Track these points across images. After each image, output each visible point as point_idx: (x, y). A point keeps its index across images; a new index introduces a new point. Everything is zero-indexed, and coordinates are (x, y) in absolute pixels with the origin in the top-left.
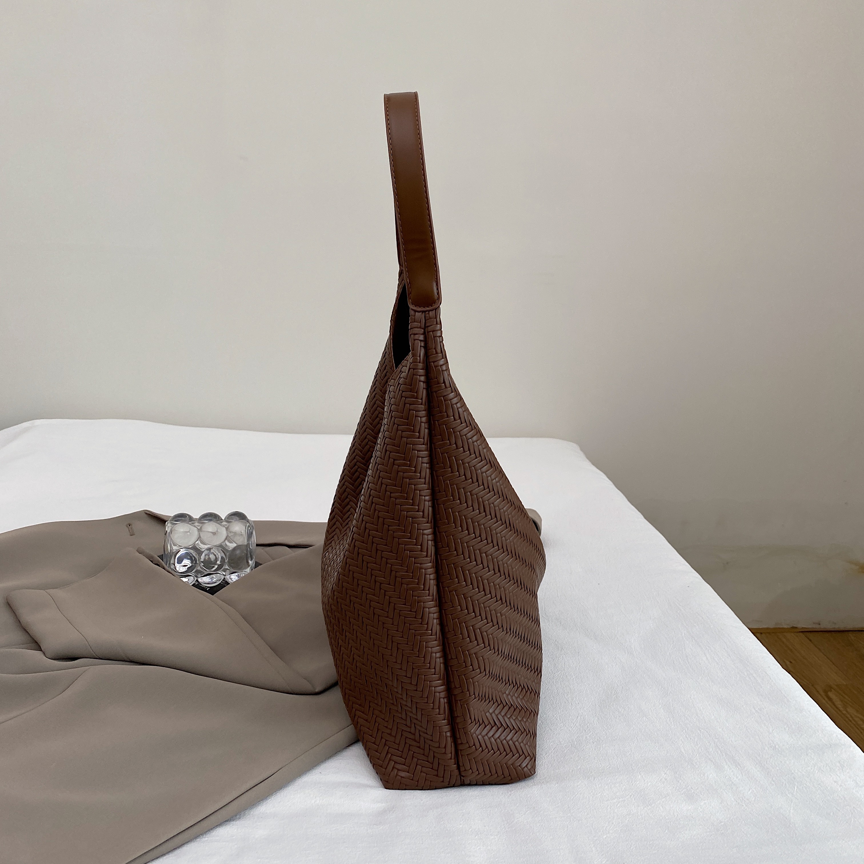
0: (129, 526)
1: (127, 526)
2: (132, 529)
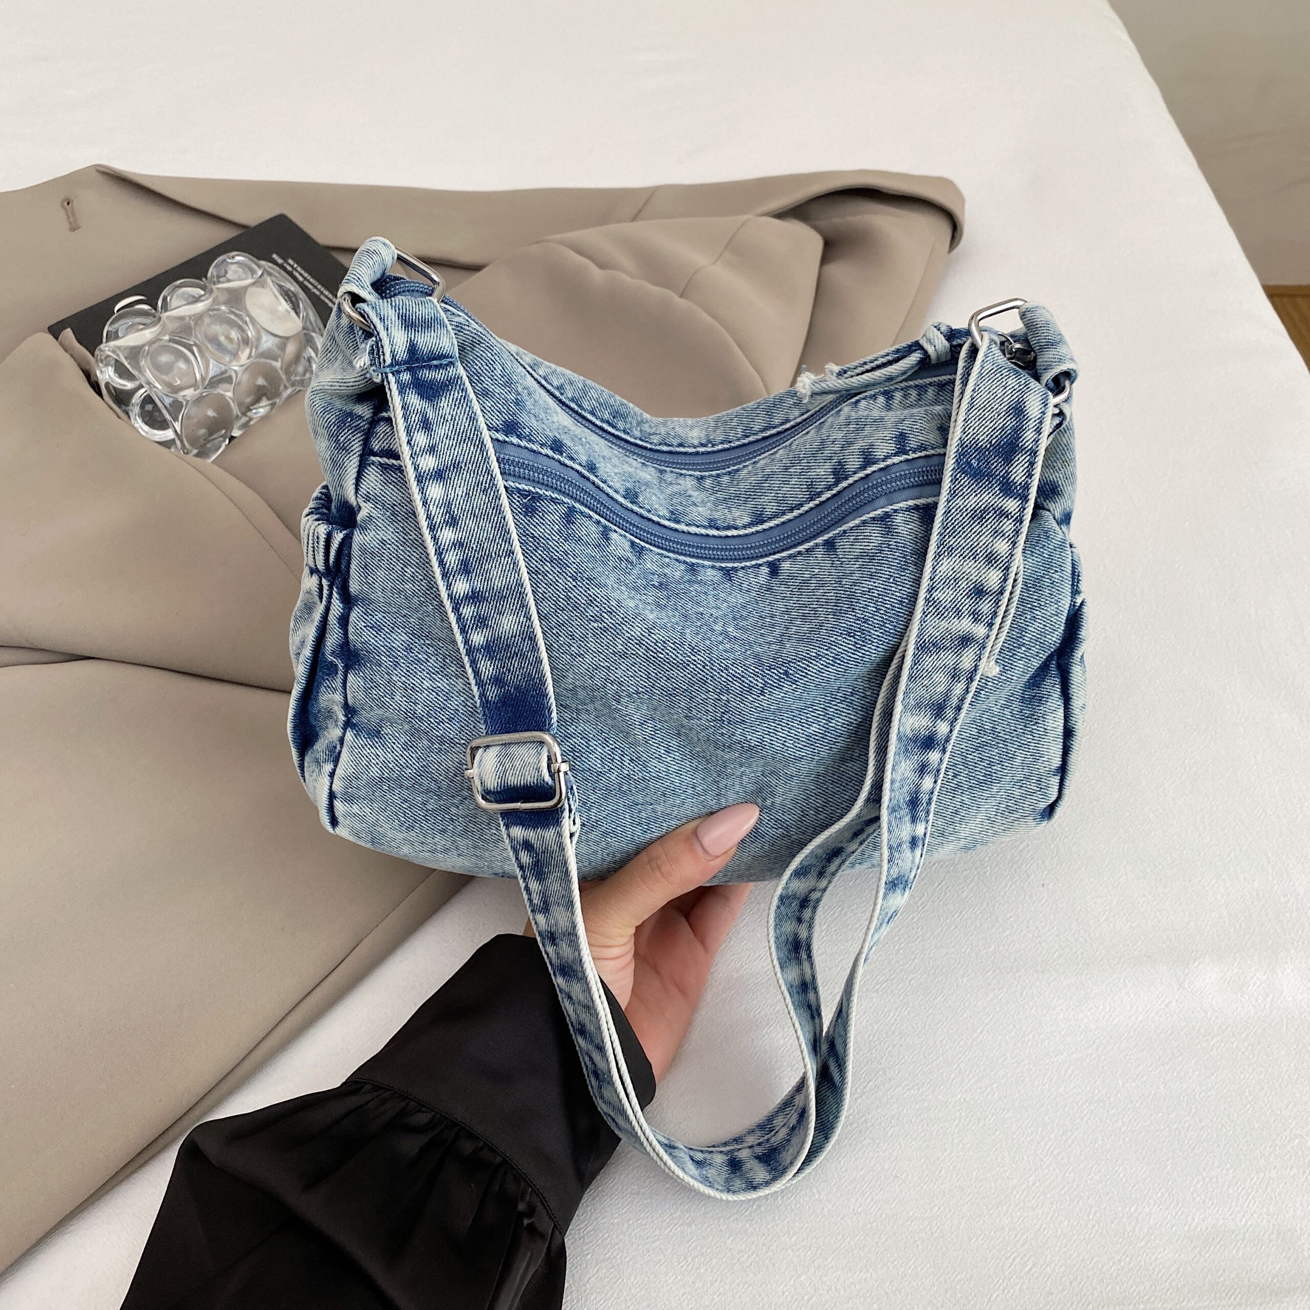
0: (68, 204)
1: (63, 206)
2: (73, 212)
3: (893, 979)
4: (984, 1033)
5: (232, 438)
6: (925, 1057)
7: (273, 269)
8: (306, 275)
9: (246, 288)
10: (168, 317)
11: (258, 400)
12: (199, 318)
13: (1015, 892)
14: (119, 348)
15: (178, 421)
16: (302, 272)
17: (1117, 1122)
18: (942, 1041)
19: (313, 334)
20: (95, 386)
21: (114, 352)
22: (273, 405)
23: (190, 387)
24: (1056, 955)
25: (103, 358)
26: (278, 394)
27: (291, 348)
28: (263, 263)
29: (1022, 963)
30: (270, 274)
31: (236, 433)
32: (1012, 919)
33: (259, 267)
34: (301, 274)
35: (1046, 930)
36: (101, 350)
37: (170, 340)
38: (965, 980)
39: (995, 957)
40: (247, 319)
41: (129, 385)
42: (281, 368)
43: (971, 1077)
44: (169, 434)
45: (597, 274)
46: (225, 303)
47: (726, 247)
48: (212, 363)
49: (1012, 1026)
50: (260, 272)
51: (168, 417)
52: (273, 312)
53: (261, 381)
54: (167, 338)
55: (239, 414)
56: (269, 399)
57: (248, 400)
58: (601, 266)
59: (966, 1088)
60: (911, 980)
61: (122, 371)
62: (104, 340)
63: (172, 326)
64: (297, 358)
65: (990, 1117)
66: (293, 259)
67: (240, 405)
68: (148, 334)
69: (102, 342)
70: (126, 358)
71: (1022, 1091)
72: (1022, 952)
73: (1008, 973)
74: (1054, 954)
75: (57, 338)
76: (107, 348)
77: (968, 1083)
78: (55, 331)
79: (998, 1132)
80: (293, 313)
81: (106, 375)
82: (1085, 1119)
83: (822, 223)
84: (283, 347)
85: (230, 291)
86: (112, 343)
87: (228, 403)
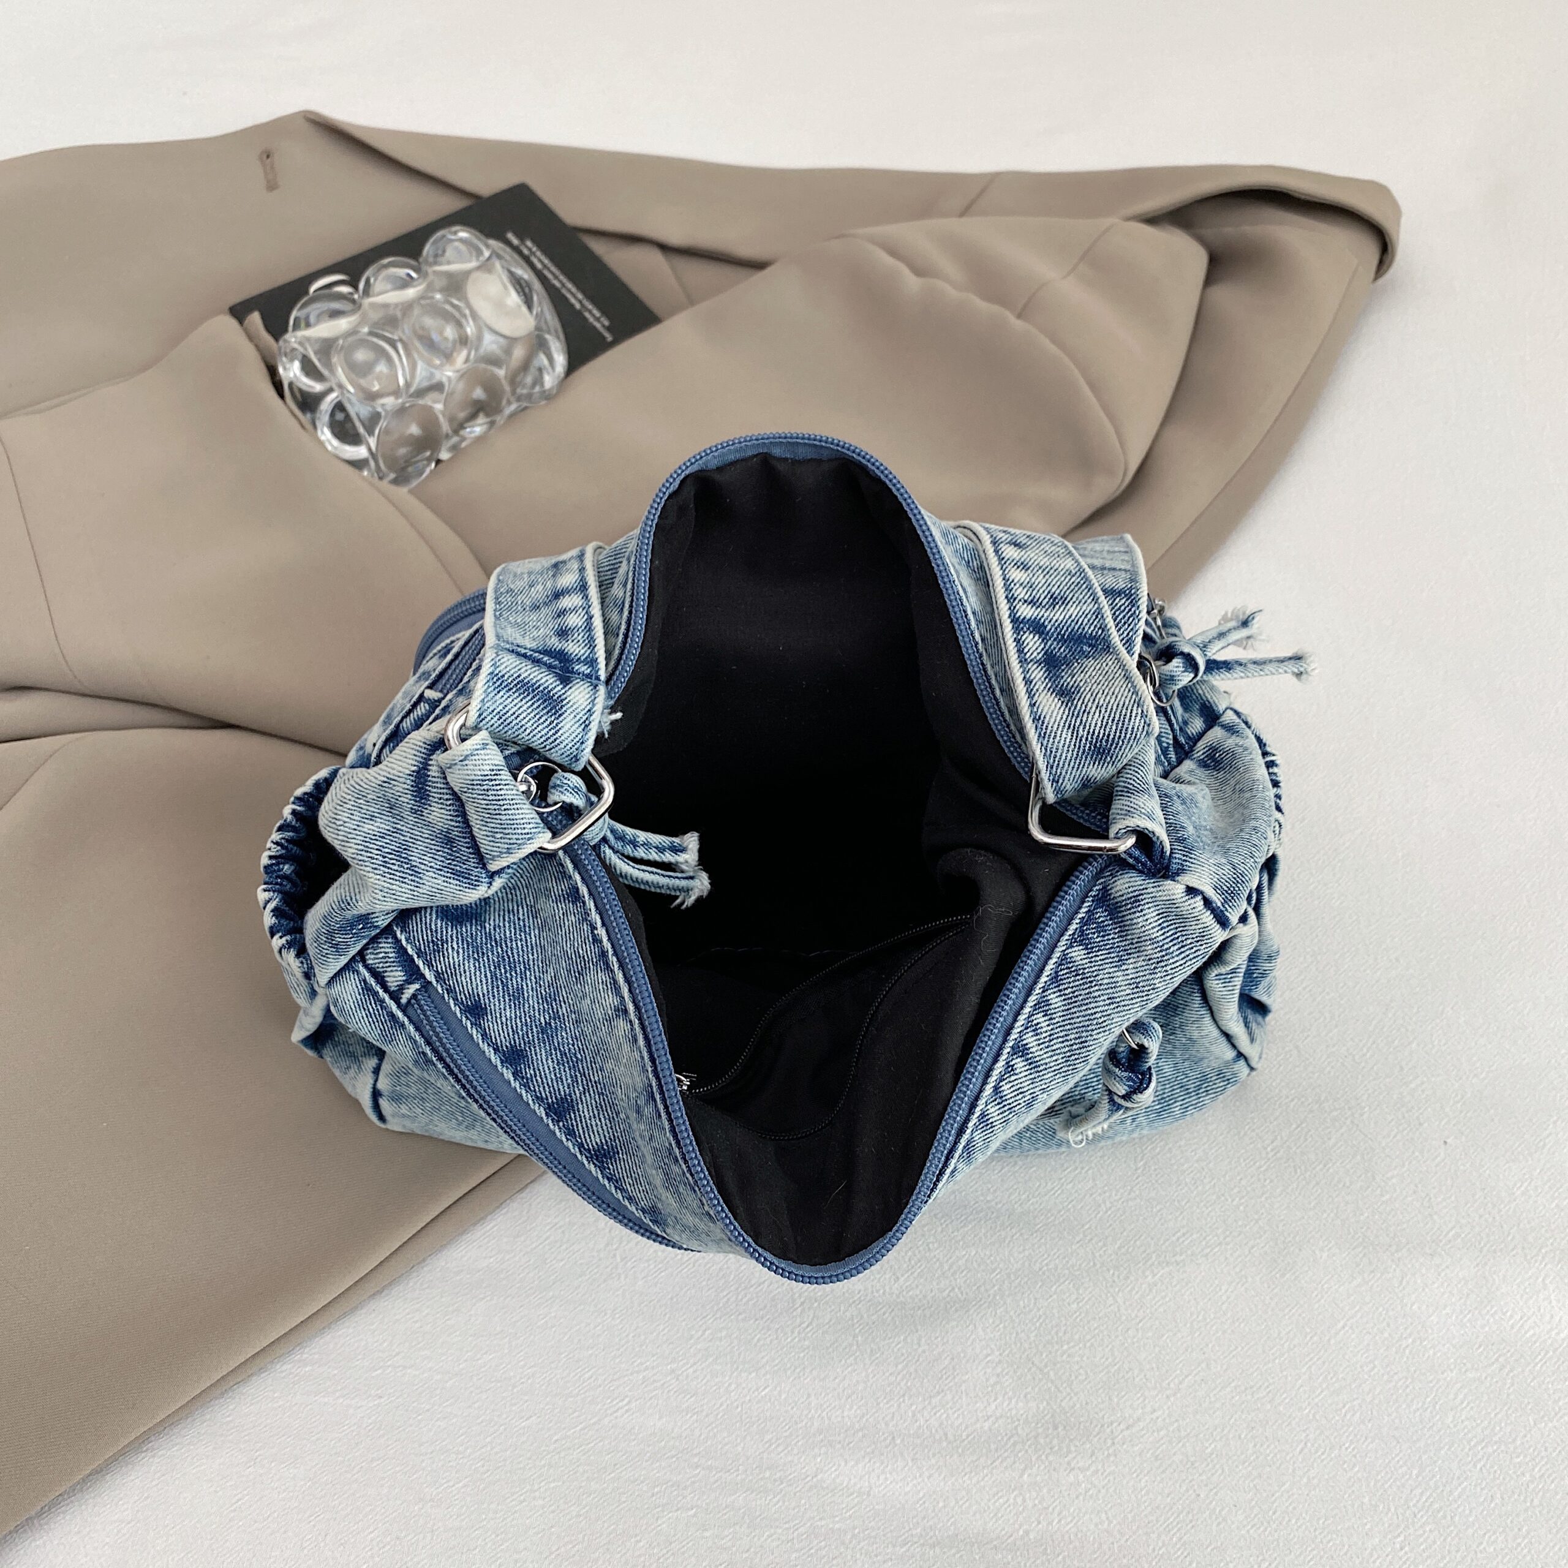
0: (268, 157)
1: (261, 159)
2: (272, 168)
3: (1227, 1244)
4: (1347, 1328)
5: (438, 462)
6: (1264, 1352)
7: (505, 251)
8: (546, 261)
9: (467, 274)
10: (372, 305)
11: (473, 416)
12: (407, 307)
13: (1401, 1144)
14: (308, 339)
15: (373, 435)
16: (543, 258)
17: (1523, 1474)
18: (1289, 1332)
19: (547, 336)
20: (278, 386)
21: (301, 343)
22: (492, 424)
23: (389, 394)
24: (1451, 1234)
25: (288, 351)
26: (498, 410)
27: (519, 353)
28: (492, 242)
29: (1404, 1241)
30: (499, 257)
31: (444, 455)
32: (1394, 1181)
33: (487, 246)
34: (540, 261)
35: (1439, 1199)
36: (286, 341)
37: (371, 333)
38: (1325, 1255)
39: (1368, 1228)
40: (467, 312)
41: (317, 387)
42: (506, 377)
43: (1324, 1386)
44: (361, 452)
45: (912, 283)
46: (441, 291)
47: (1082, 258)
48: (420, 366)
49: (1385, 1324)
50: (487, 254)
51: (361, 430)
52: (499, 305)
53: (479, 393)
54: (366, 330)
55: (450, 432)
56: (487, 415)
57: (462, 415)
58: (918, 272)
59: (1316, 1400)
60: (1253, 1247)
61: (309, 369)
62: (290, 328)
63: (374, 316)
64: (525, 366)
65: (1347, 1445)
66: (534, 241)
67: (451, 420)
68: (343, 324)
69: (286, 331)
70: (316, 353)
71: (1395, 1414)
72: (1405, 1226)
73: (1384, 1252)
74: (1448, 1233)
75: (241, 322)
76: (292, 338)
77: (1319, 1395)
78: (239, 312)
79: (1356, 1469)
80: (524, 309)
81: (291, 372)
82: (1479, 1467)
83: (1209, 233)
84: (508, 351)
85: (449, 275)
86: (300, 334)
87: (437, 418)
